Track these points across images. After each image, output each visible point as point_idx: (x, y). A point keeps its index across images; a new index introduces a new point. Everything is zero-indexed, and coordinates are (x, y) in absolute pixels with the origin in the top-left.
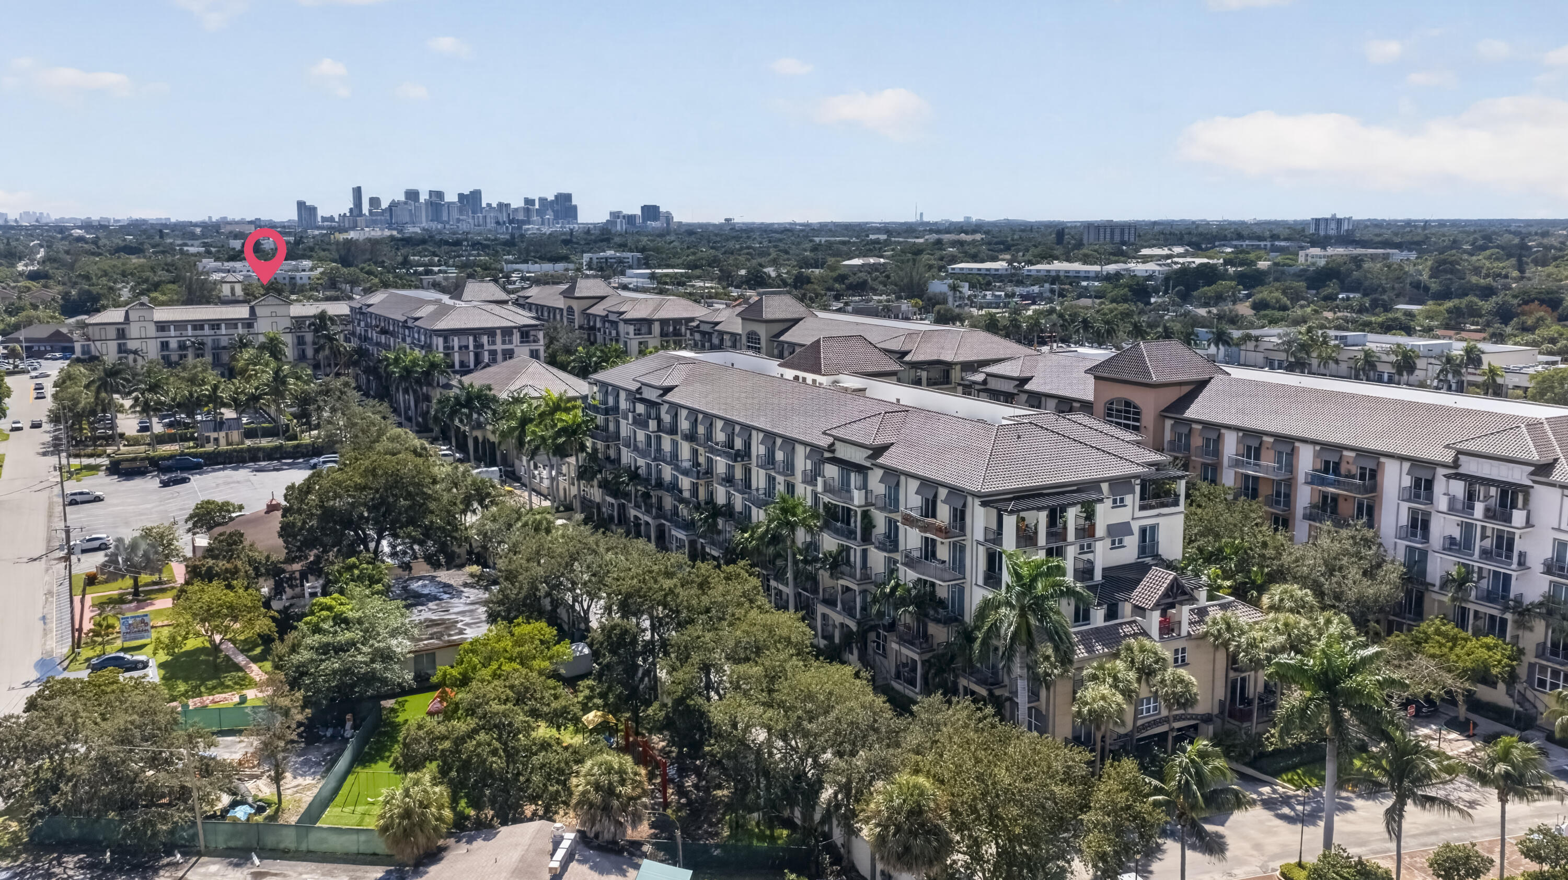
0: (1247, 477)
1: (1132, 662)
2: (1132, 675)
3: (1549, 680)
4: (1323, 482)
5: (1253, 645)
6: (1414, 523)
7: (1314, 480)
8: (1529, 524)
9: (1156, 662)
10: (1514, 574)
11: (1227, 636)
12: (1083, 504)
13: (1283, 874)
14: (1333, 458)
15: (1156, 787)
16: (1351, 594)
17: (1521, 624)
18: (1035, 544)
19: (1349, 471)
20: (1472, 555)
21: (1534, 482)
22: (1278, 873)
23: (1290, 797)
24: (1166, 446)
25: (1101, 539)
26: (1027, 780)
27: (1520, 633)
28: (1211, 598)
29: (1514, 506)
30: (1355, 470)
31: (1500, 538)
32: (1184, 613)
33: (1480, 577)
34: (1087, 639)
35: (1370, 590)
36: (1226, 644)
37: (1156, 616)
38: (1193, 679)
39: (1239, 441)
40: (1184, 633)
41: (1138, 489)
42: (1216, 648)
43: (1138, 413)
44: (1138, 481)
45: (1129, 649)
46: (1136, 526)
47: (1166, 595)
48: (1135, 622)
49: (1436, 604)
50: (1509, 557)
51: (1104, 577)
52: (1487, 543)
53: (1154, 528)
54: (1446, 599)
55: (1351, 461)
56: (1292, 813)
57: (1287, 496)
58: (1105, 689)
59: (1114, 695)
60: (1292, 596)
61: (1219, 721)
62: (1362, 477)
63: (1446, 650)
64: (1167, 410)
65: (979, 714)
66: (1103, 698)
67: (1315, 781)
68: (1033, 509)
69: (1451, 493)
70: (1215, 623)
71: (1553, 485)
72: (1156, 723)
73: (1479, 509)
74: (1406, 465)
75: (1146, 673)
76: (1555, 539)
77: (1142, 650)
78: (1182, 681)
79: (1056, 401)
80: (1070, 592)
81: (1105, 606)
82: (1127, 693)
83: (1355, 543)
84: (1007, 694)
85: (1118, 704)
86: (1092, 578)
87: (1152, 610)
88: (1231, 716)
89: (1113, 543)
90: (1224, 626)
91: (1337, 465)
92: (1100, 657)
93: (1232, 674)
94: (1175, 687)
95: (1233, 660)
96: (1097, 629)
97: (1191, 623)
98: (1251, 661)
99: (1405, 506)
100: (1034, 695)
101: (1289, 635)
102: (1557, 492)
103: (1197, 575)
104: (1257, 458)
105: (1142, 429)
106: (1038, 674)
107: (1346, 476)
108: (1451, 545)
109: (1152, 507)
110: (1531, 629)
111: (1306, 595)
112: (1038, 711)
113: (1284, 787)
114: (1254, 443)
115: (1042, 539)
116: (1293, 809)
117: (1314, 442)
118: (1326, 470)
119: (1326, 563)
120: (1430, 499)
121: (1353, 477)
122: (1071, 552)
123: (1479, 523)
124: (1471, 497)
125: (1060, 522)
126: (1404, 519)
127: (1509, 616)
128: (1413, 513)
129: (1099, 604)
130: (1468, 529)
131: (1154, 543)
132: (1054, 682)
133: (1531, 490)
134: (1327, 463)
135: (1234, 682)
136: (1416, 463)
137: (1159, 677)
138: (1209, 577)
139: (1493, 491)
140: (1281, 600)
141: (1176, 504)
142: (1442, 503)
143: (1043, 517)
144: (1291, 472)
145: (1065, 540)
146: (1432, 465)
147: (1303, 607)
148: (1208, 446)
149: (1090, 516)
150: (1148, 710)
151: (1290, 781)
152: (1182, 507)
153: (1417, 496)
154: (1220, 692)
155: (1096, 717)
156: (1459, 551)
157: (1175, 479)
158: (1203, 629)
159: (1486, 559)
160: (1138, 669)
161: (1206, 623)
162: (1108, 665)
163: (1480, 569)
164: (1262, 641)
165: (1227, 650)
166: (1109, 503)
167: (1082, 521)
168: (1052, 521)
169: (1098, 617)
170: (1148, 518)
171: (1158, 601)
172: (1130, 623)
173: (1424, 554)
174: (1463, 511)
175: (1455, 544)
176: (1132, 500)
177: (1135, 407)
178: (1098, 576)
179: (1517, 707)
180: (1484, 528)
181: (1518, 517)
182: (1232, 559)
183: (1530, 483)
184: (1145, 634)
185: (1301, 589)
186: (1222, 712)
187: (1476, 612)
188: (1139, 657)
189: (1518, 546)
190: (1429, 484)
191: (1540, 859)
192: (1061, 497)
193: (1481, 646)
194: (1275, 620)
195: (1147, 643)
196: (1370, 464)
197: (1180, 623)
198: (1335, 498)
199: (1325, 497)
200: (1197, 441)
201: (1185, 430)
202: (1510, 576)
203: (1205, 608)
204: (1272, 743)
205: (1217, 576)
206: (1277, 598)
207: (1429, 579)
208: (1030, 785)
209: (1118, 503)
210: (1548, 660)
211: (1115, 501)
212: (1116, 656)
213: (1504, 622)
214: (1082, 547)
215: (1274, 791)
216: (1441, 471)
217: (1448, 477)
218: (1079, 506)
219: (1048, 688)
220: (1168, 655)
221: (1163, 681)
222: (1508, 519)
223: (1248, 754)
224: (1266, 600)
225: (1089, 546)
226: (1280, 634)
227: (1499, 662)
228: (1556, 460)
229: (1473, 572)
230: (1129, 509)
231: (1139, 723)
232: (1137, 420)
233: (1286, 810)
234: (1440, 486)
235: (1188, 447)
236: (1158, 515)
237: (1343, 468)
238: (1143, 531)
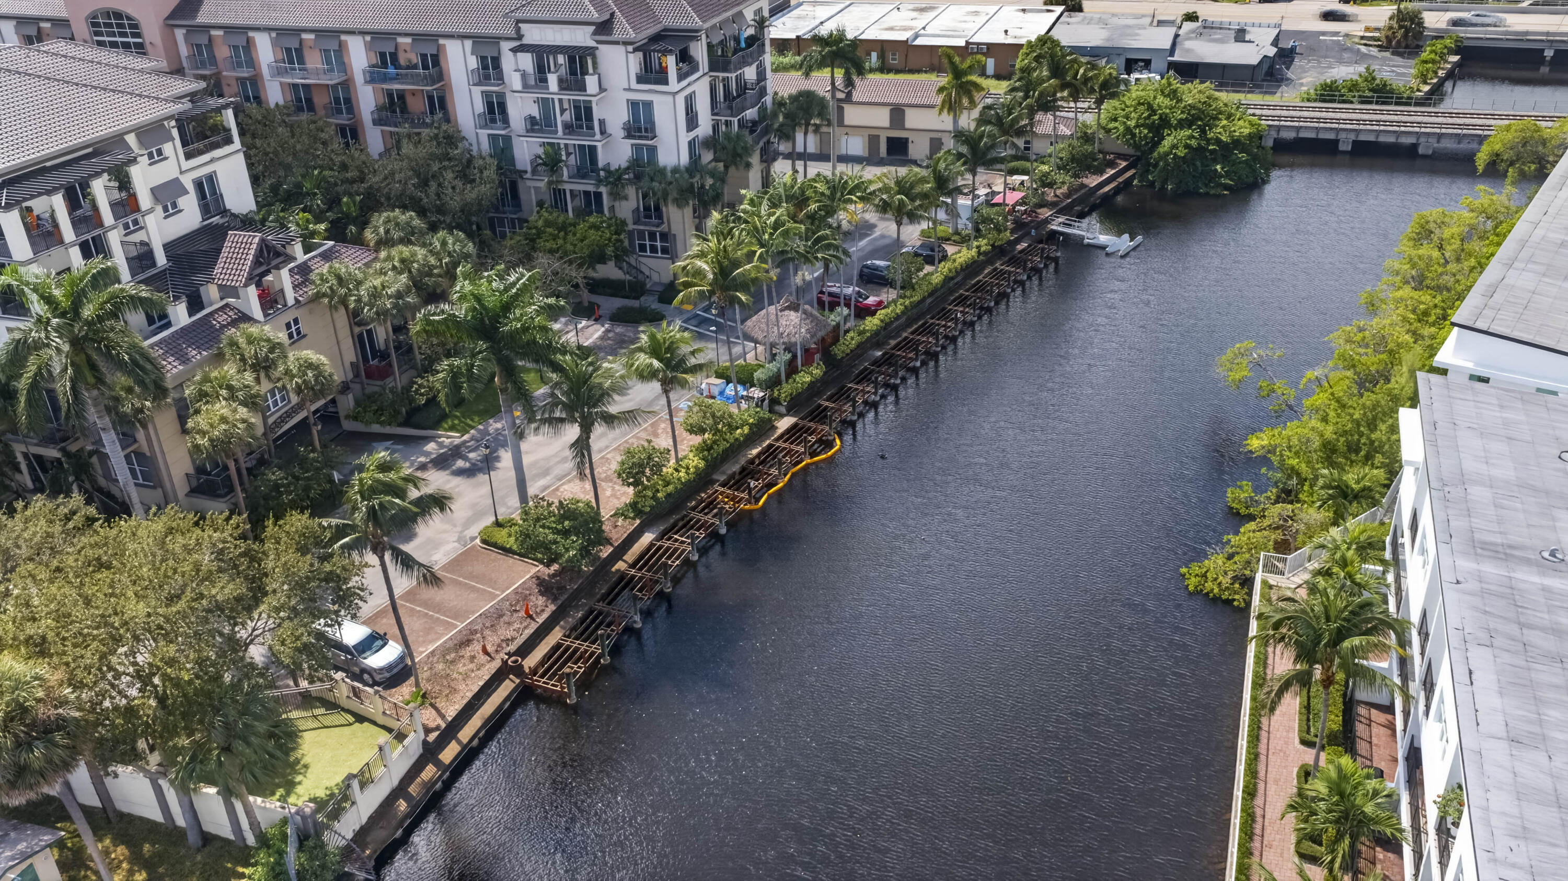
0: (295, 86)
1: (243, 359)
2: (249, 377)
3: (648, 243)
4: (385, 79)
5: (375, 294)
6: (490, 106)
7: (373, 77)
8: (602, 89)
9: (272, 350)
10: (599, 144)
11: (343, 291)
12: (109, 171)
13: (484, 541)
14: (389, 48)
15: (337, 526)
16: (454, 202)
17: (617, 196)
18: (61, 242)
19: (410, 61)
20: (556, 132)
21: (598, 42)
22: (478, 541)
23: (458, 447)
24: (185, 64)
25: (151, 211)
26: (172, 599)
27: (617, 204)
28: (307, 249)
29: (585, 72)
30: (415, 59)
31: (577, 108)
32: (284, 279)
33: (568, 154)
34: (174, 346)
35: (471, 194)
36: (344, 302)
37: (252, 291)
38: (322, 357)
39: (275, 44)
40: (291, 301)
41: (175, 133)
42: (332, 308)
43: (136, 26)
44: (173, 123)
45: (233, 344)
46: (188, 181)
47: (257, 262)
48: (227, 305)
49: (533, 191)
50: (590, 128)
51: (169, 257)
52: (567, 116)
53: (211, 178)
54: (542, 185)
55: (408, 49)
56: (468, 465)
57: (348, 101)
58: (221, 408)
59: (235, 411)
60: (397, 224)
61: (356, 387)
62: (425, 67)
63: (560, 242)
64: (173, 15)
65: (63, 510)
66: (224, 420)
67: (476, 419)
68: (40, 194)
69: (521, 68)
70: (324, 280)
71: (617, 43)
72: (289, 415)
73: (553, 80)
74: (468, 43)
75: (263, 366)
76: (628, 100)
77: (250, 341)
78: (311, 366)
79: (14, 23)
80: (135, 301)
81: (184, 298)
82: (252, 402)
83: (439, 144)
84: (89, 448)
85: (244, 421)
86: (154, 264)
87: (246, 285)
88: (368, 376)
89: (166, 209)
90: (335, 282)
91: (394, 56)
92: (200, 365)
93: (357, 330)
94: (305, 374)
95: (355, 317)
96: (184, 331)
97: (295, 287)
98: (377, 313)
99: (477, 91)
100: (127, 438)
101: (410, 272)
102: (621, 49)
103: (283, 226)
104: (301, 61)
105: (148, 47)
106: (125, 415)
107: (408, 68)
108: (534, 125)
109: (201, 153)
110: (626, 198)
111: (411, 217)
112: (139, 455)
113: (448, 437)
114: (294, 44)
115: (68, 232)
116: (465, 459)
117: (363, 33)
118: (384, 64)
119: (417, 174)
120: (500, 77)
121: (415, 67)
122: (114, 239)
123: (556, 97)
124: (541, 70)
125: (85, 204)
126: (480, 107)
127: (603, 190)
128: (486, 95)
129: (176, 298)
130: (545, 104)
131: (218, 198)
132: (151, 419)
133: (597, 52)
134: (382, 55)
135: (360, 336)
136: (479, 40)
137: (281, 368)
138: (298, 225)
139: (561, 59)
140: (387, 232)
141: (229, 141)
142: (514, 81)
143: (58, 202)
144: (345, 72)
145: (100, 224)
146: (495, 40)
147: (413, 234)
148: (238, 56)
149: (124, 183)
150: (275, 403)
151: (452, 428)
152: (237, 144)
153: (487, 77)
154: (350, 354)
155: (222, 445)
156: (541, 131)
157: (218, 110)
158: (311, 291)
159: (570, 134)
160: (253, 366)
161: (313, 282)
162: (215, 374)
163: (566, 145)
164: (384, 287)
165: (346, 308)
166: (144, 160)
167: (116, 195)
168: (73, 203)
169: (180, 315)
170: (200, 166)
171: (250, 273)
172: (222, 309)
173: (507, 139)
174: (536, 86)
175: (537, 124)
176: (172, 149)
177: (129, 18)
178: (161, 259)
179: (628, 277)
180: (560, 101)
181: (591, 82)
182: (315, 194)
183: (593, 44)
184: (246, 318)
185: (404, 213)
186: (357, 375)
187: (571, 191)
188: (249, 351)
189: (597, 114)
190: (496, 62)
191: (702, 431)
192: (75, 167)
193: (590, 228)
194: (389, 258)
195: (254, 330)
196: (430, 50)
197: (282, 291)
198: (402, 95)
199: (390, 94)
200: (223, 52)
201: (204, 40)
202: (595, 147)
203: (305, 263)
204: (422, 395)
205: (308, 221)
206: (382, 230)
207: (519, 166)
208: (182, 605)
209: (157, 157)
210: (645, 224)
211: (151, 156)
212: (219, 358)
213: (598, 195)
214: (126, 226)
215: (441, 445)
216: (506, 46)
217: (514, 50)
218: (105, 176)
219: (144, 426)
220: (282, 336)
221: (287, 372)
222: (582, 88)
223: (398, 412)
224: (369, 234)
225: (136, 222)
226: (400, 273)
227: (610, 240)
228: (612, 15)
229: (559, 149)
230: (172, 161)
231: (271, 421)
232: (138, 35)
233: (460, 463)
234: (508, 62)
235: (213, 60)
236: (212, 161)
237: (402, 59)
238: (199, 185)
